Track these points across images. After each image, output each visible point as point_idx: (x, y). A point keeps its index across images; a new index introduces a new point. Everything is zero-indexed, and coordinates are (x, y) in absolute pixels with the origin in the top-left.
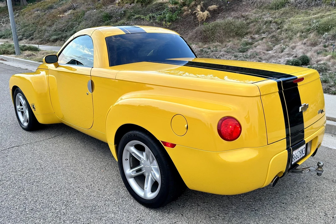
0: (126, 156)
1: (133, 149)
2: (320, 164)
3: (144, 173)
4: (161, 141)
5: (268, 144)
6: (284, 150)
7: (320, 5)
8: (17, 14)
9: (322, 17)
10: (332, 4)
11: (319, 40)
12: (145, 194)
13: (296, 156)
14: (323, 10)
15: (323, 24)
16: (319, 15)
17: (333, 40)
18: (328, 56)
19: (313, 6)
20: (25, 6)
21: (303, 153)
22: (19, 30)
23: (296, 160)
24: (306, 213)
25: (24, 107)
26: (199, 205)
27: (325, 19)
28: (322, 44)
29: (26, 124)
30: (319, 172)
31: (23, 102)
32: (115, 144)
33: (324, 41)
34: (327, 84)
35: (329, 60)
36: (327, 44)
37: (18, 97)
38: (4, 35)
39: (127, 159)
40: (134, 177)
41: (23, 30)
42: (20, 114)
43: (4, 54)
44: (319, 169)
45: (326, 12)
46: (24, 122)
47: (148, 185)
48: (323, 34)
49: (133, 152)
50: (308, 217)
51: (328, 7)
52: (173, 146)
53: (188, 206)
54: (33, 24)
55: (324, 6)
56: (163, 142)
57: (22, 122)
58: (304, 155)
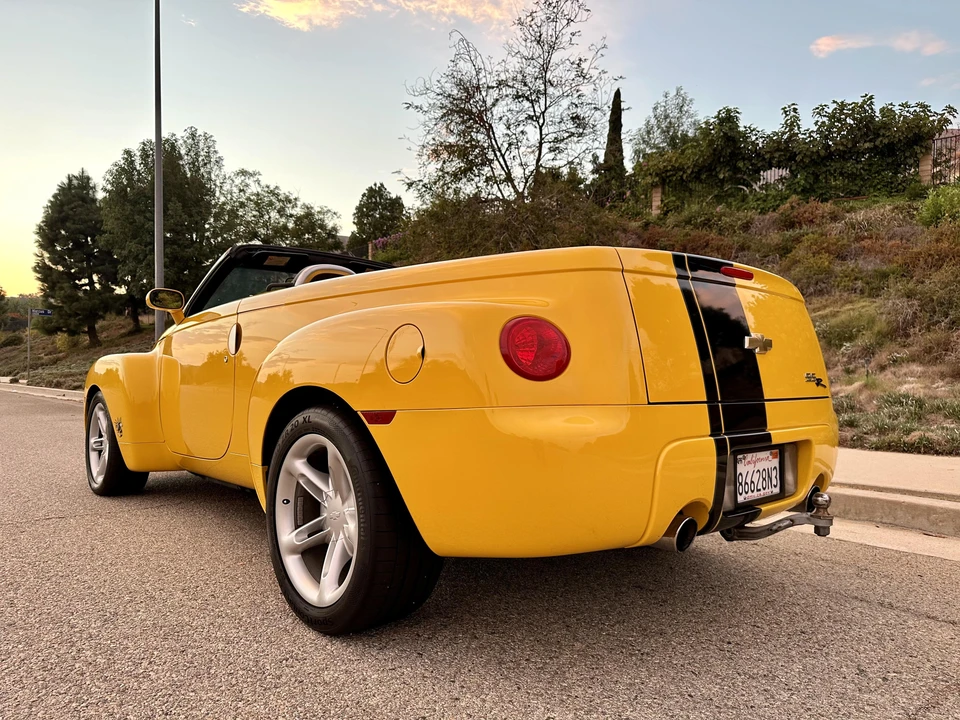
0: (284, 491)
1: (300, 466)
2: (820, 499)
3: (325, 535)
4: (363, 412)
5: (649, 403)
6: (703, 436)
7: (828, 293)
9: (834, 315)
10: (855, 290)
11: (832, 359)
13: (749, 481)
14: (835, 302)
15: (838, 326)
16: (827, 311)
17: (864, 357)
18: (857, 385)
19: (811, 294)
21: (774, 482)
23: (750, 493)
24: (798, 667)
25: (105, 439)
26: (476, 637)
27: (843, 317)
28: (840, 368)
29: (100, 479)
30: (821, 523)
32: (263, 465)
33: (845, 359)
34: (856, 430)
35: (860, 391)
36: (852, 367)
37: (96, 415)
40: (300, 550)
42: (93, 456)
44: (820, 513)
45: (843, 305)
46: (99, 474)
47: (330, 569)
48: (842, 346)
50: (803, 676)
51: (846, 294)
53: (445, 637)
55: (838, 293)
56: (365, 414)
57: (95, 475)
58: (776, 490)
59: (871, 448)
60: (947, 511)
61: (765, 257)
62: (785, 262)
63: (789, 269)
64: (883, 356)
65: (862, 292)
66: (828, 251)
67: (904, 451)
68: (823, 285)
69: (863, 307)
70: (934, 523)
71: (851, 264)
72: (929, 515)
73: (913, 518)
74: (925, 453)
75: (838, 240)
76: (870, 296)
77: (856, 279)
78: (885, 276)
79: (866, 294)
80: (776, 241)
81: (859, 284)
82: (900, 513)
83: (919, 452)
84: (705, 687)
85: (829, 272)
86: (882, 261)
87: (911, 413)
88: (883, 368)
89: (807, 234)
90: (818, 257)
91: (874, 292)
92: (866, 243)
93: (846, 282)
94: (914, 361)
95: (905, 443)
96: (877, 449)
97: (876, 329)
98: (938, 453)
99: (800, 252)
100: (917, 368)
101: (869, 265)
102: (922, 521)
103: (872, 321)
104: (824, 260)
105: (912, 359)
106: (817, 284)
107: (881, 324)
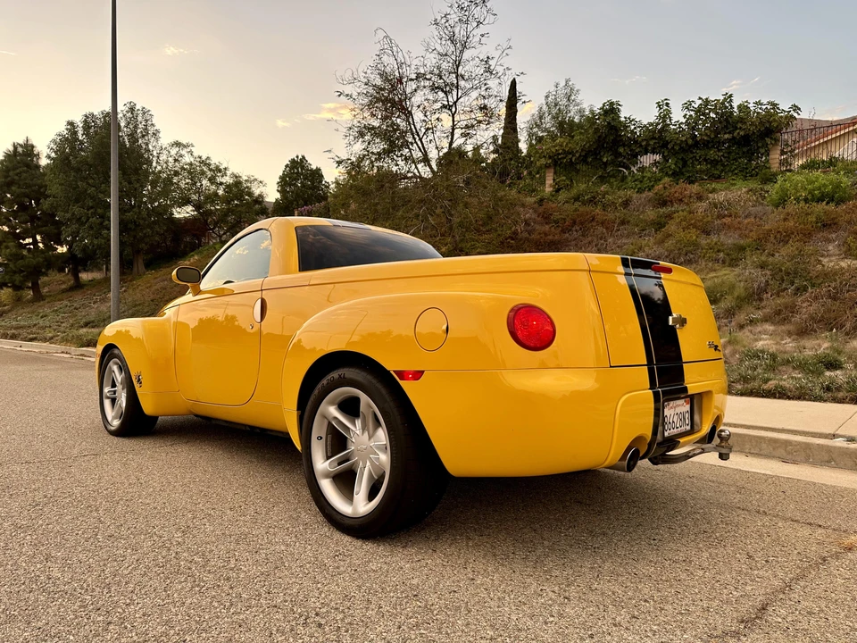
0: (318, 429)
1: (333, 411)
2: (723, 433)
3: (353, 463)
4: (394, 371)
5: (611, 367)
6: (645, 389)
7: (696, 262)
8: (124, 289)
10: (717, 261)
12: (355, 509)
13: (671, 421)
14: (702, 270)
17: (727, 318)
19: (682, 263)
20: (141, 275)
21: (687, 422)
22: (123, 312)
23: (672, 430)
24: (706, 555)
27: (709, 283)
29: (116, 423)
30: (724, 451)
31: (119, 377)
32: (298, 410)
35: (725, 346)
37: (110, 368)
38: (93, 322)
39: (321, 438)
40: (332, 475)
41: (130, 311)
42: (107, 403)
43: (88, 346)
44: (723, 444)
45: (708, 273)
46: (114, 418)
47: (361, 488)
49: (336, 418)
51: (710, 264)
52: (417, 375)
54: (152, 301)
55: (704, 263)
56: (398, 373)
57: (109, 419)
58: (688, 428)
59: (737, 394)
60: (799, 443)
61: (643, 230)
62: (659, 236)
63: (663, 242)
64: (741, 317)
65: (724, 262)
66: (695, 226)
67: (763, 397)
68: (692, 256)
69: (725, 275)
70: (789, 453)
71: (714, 238)
72: (786, 447)
73: (774, 449)
74: (779, 398)
75: (703, 217)
76: (730, 265)
77: (719, 251)
78: (742, 249)
79: (727, 264)
80: (652, 217)
81: (721, 255)
82: (764, 446)
83: (775, 398)
84: (644, 569)
85: (696, 245)
86: (740, 236)
87: (767, 366)
88: (741, 327)
89: (678, 212)
90: (686, 231)
91: (733, 263)
92: (727, 220)
93: (711, 254)
94: (766, 321)
95: (763, 390)
96: (742, 395)
97: (736, 294)
98: (789, 398)
99: (672, 227)
100: (769, 327)
101: (729, 239)
102: (781, 452)
103: (732, 287)
104: (693, 235)
105: (766, 319)
106: (686, 254)
107: (740, 290)
